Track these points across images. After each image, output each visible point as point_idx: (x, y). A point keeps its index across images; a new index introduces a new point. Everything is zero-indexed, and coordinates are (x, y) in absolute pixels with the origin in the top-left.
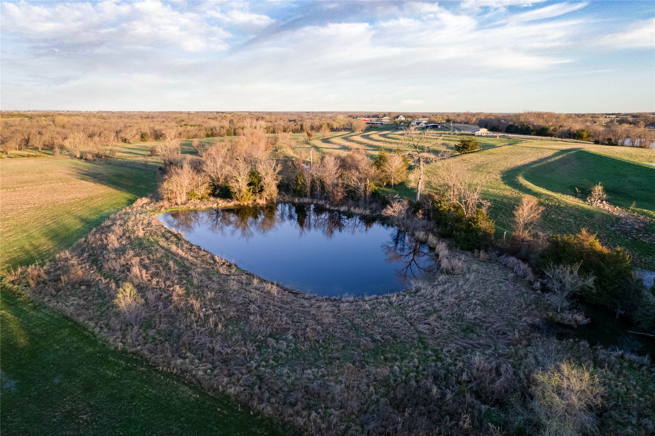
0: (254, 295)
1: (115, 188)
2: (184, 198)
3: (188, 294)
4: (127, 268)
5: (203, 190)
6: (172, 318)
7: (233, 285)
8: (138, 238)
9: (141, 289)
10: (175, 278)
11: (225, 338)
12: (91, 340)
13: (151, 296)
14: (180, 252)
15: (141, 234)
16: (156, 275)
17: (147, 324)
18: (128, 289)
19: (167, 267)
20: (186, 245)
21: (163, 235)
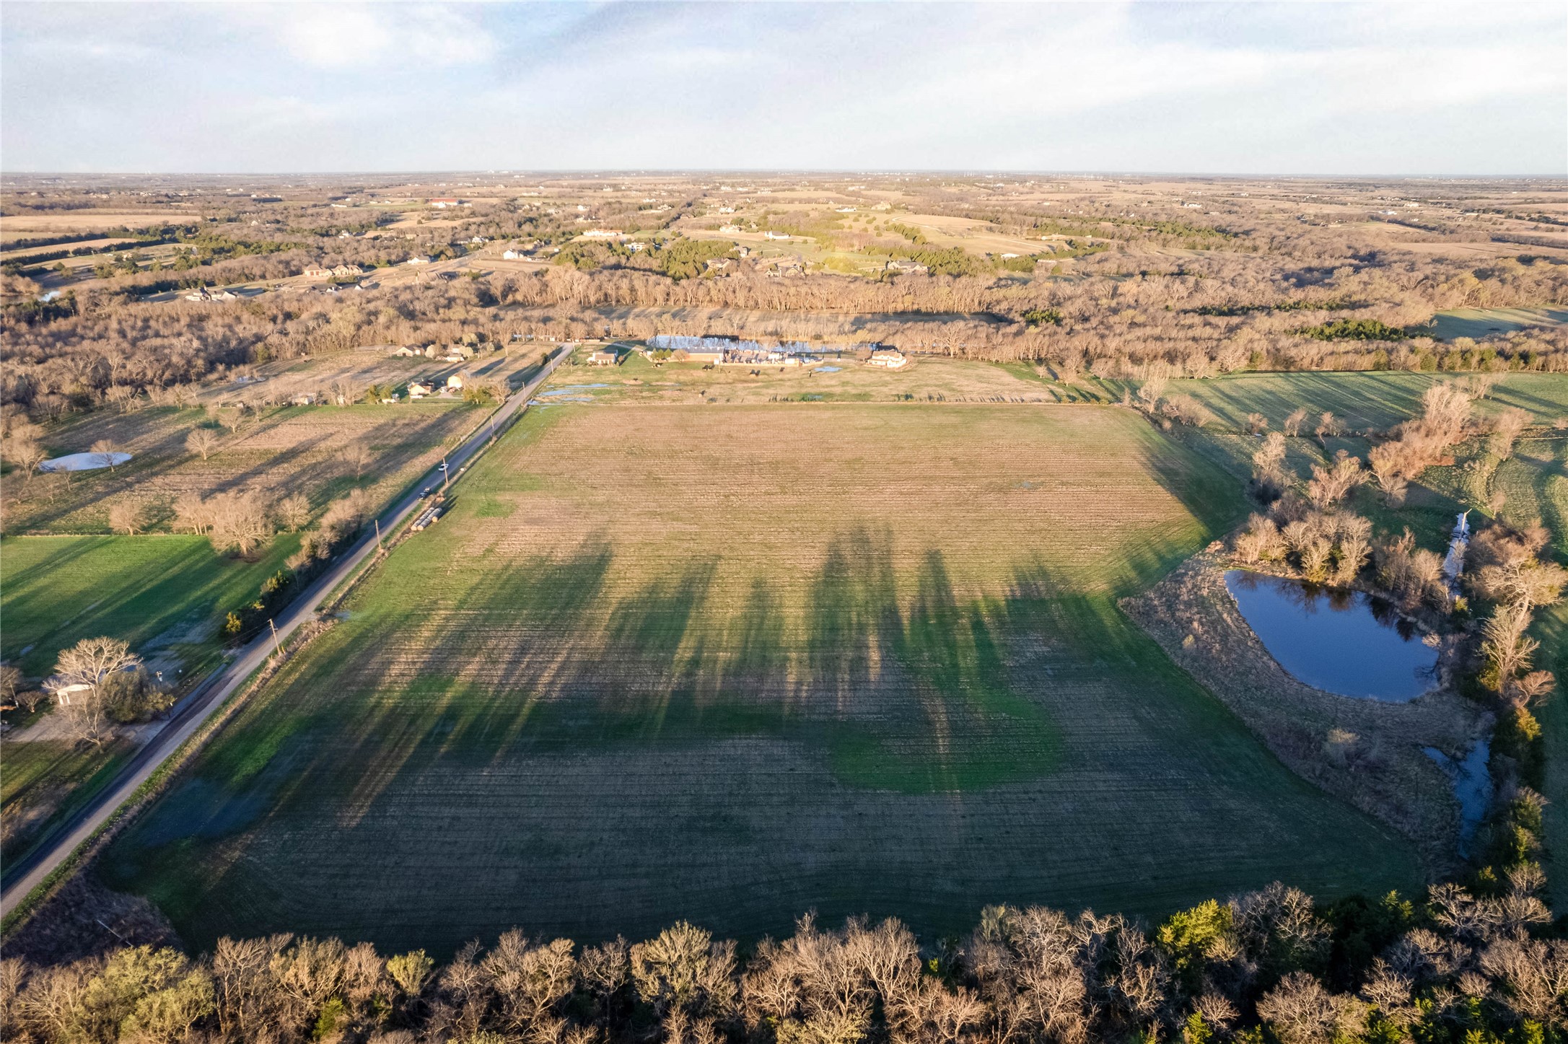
0: (1259, 665)
1: (1191, 511)
2: (1255, 558)
3: (1222, 651)
4: (1190, 621)
5: (1278, 553)
6: (1208, 661)
7: (1250, 655)
8: (1202, 596)
9: (1197, 638)
10: (1218, 638)
11: (1232, 680)
12: (1165, 656)
13: (1201, 645)
14: (1229, 620)
15: (1205, 592)
16: (1207, 632)
17: (1194, 660)
18: (1191, 638)
19: (1215, 629)
20: (1235, 615)
21: (1222, 600)
